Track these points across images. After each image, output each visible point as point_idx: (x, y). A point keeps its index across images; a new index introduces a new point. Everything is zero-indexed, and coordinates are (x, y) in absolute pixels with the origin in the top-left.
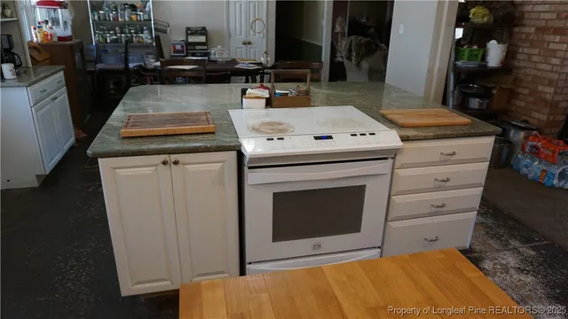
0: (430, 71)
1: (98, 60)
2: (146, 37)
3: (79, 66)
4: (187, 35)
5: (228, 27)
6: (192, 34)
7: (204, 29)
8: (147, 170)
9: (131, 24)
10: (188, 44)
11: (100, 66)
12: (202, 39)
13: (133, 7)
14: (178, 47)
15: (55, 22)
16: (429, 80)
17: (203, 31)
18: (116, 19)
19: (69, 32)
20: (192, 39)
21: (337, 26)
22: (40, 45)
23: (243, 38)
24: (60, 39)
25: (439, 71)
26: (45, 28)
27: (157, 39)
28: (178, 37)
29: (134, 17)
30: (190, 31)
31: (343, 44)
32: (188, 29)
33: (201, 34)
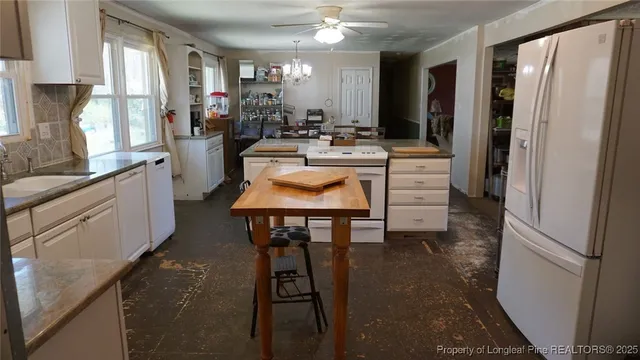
0: (474, 135)
1: (242, 133)
2: (277, 117)
3: (231, 136)
4: (308, 115)
5: (341, 110)
6: (311, 114)
7: (321, 110)
8: (265, 165)
9: (267, 107)
10: (307, 122)
11: (243, 136)
12: (319, 118)
13: (270, 96)
14: (300, 124)
15: (220, 106)
16: (474, 142)
17: (320, 113)
18: (257, 104)
19: (227, 112)
20: (311, 118)
21: (432, 107)
22: (210, 119)
23: (352, 117)
24: (222, 116)
25: (481, 141)
26: (215, 110)
27: (286, 118)
28: (300, 117)
29: (270, 103)
30: (310, 113)
31: (435, 121)
32: (309, 111)
33: (318, 115)
